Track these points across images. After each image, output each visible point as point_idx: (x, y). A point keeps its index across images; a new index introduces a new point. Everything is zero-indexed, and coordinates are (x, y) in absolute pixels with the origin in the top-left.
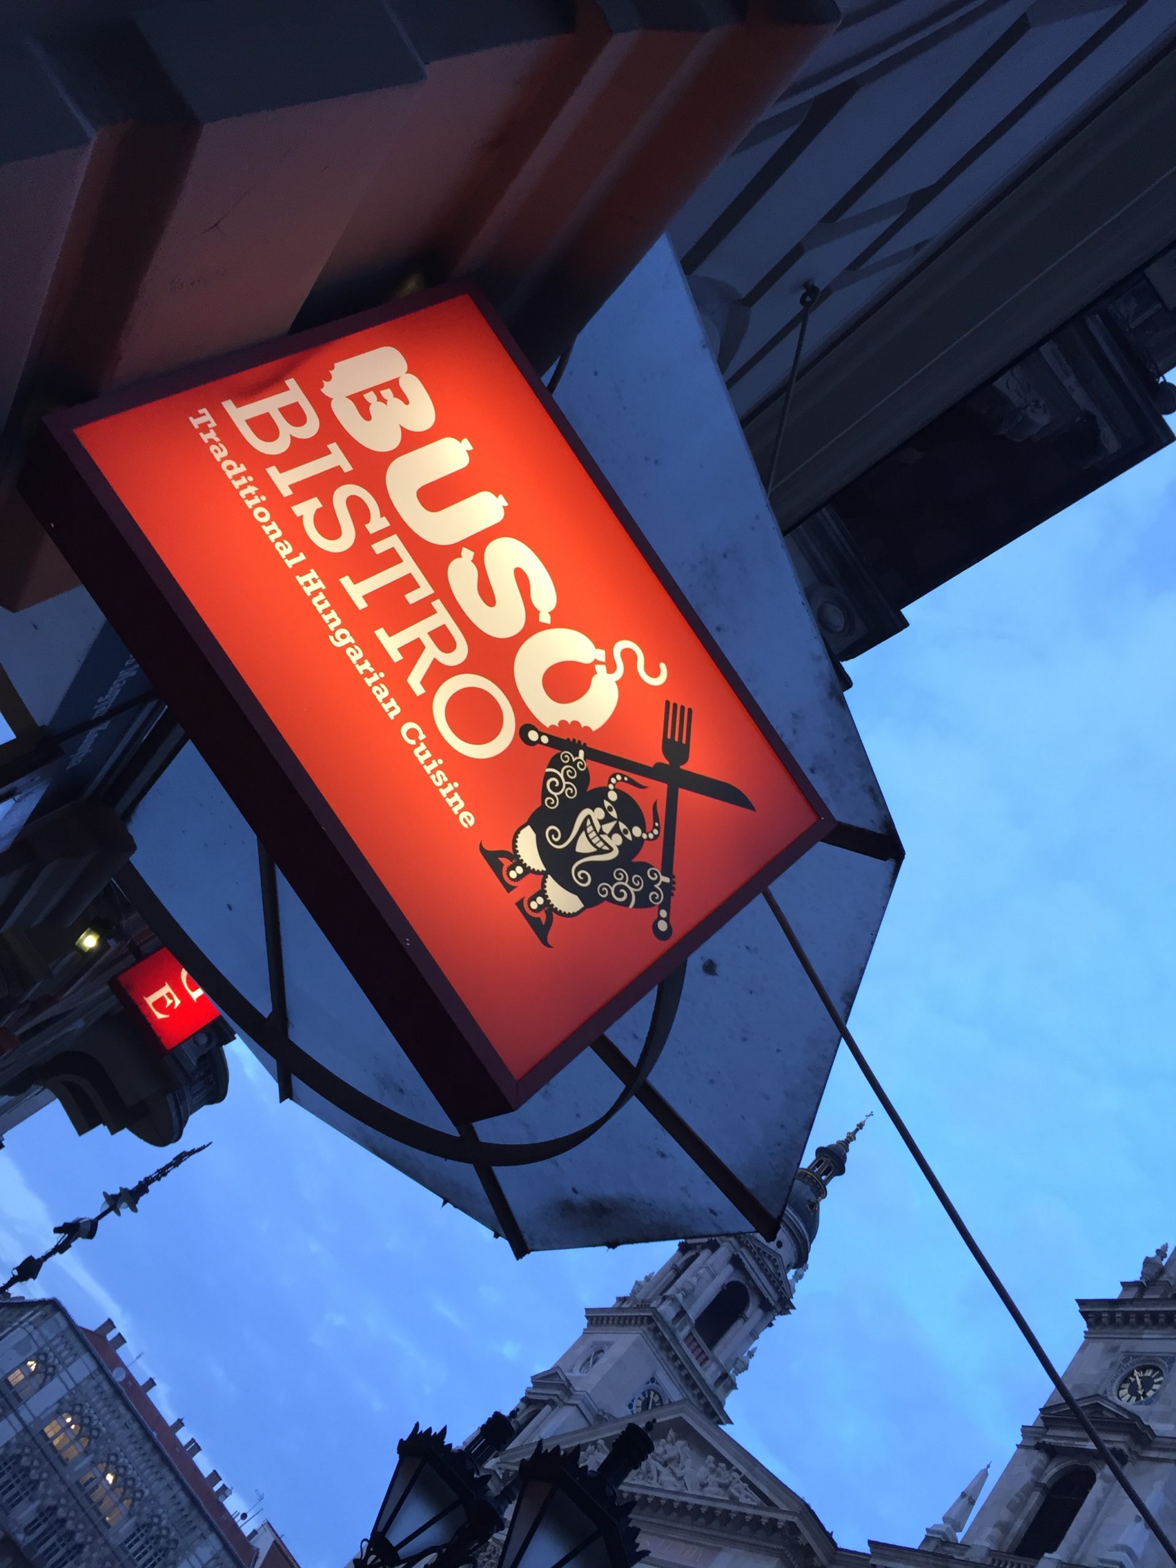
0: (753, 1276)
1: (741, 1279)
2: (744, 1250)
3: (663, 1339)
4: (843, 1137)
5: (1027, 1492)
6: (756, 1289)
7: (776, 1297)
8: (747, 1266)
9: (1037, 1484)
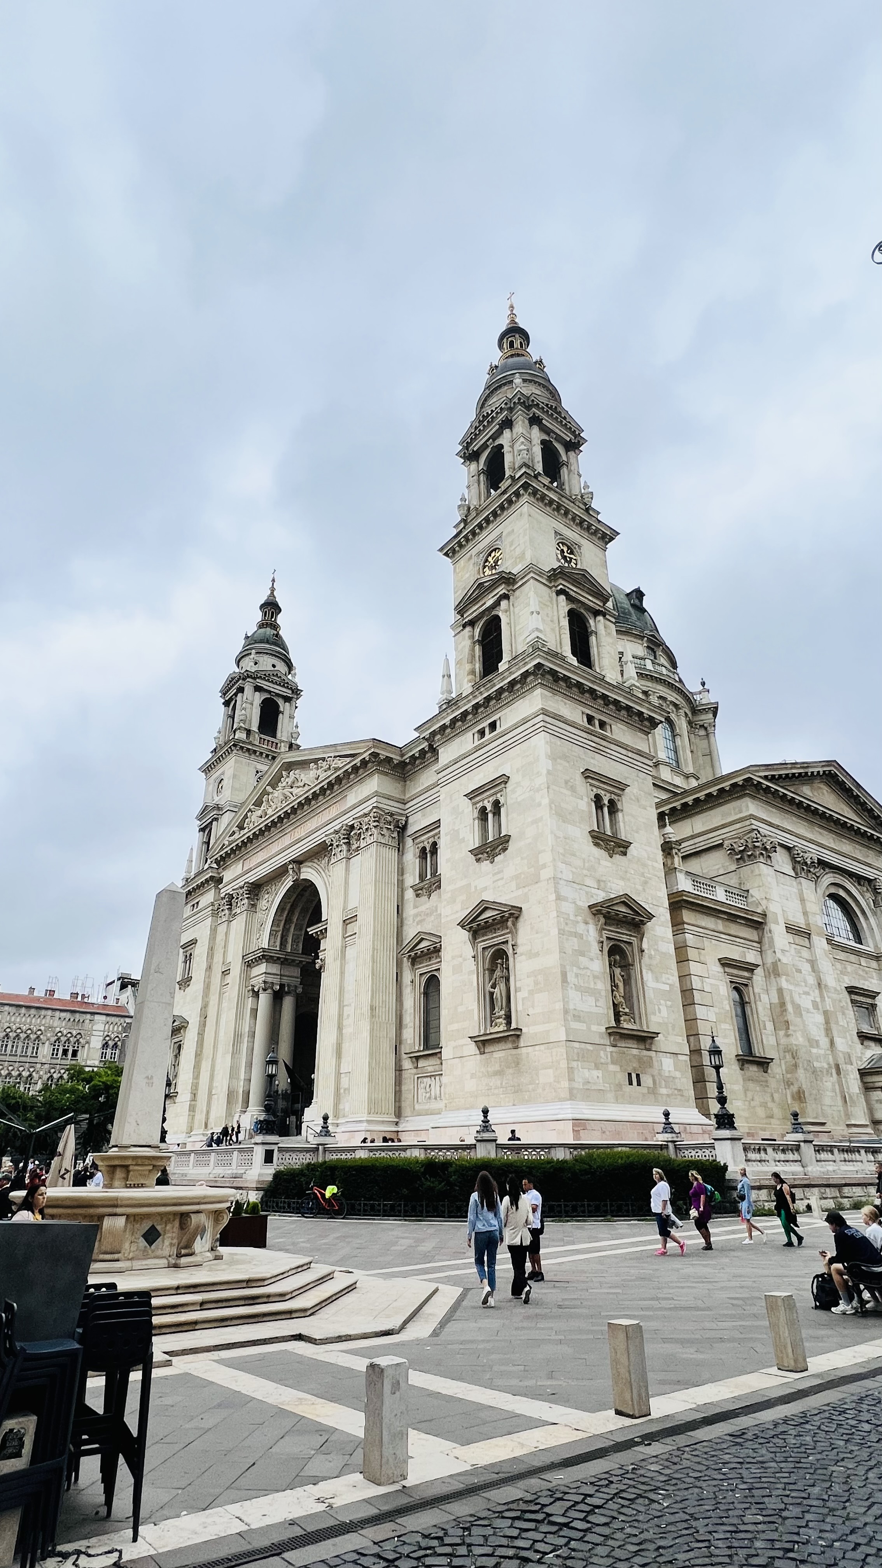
0: (272, 690)
1: (266, 696)
2: (258, 680)
3: (248, 750)
4: (269, 592)
5: (473, 650)
6: (278, 695)
7: (290, 692)
8: (265, 687)
9: (474, 643)
